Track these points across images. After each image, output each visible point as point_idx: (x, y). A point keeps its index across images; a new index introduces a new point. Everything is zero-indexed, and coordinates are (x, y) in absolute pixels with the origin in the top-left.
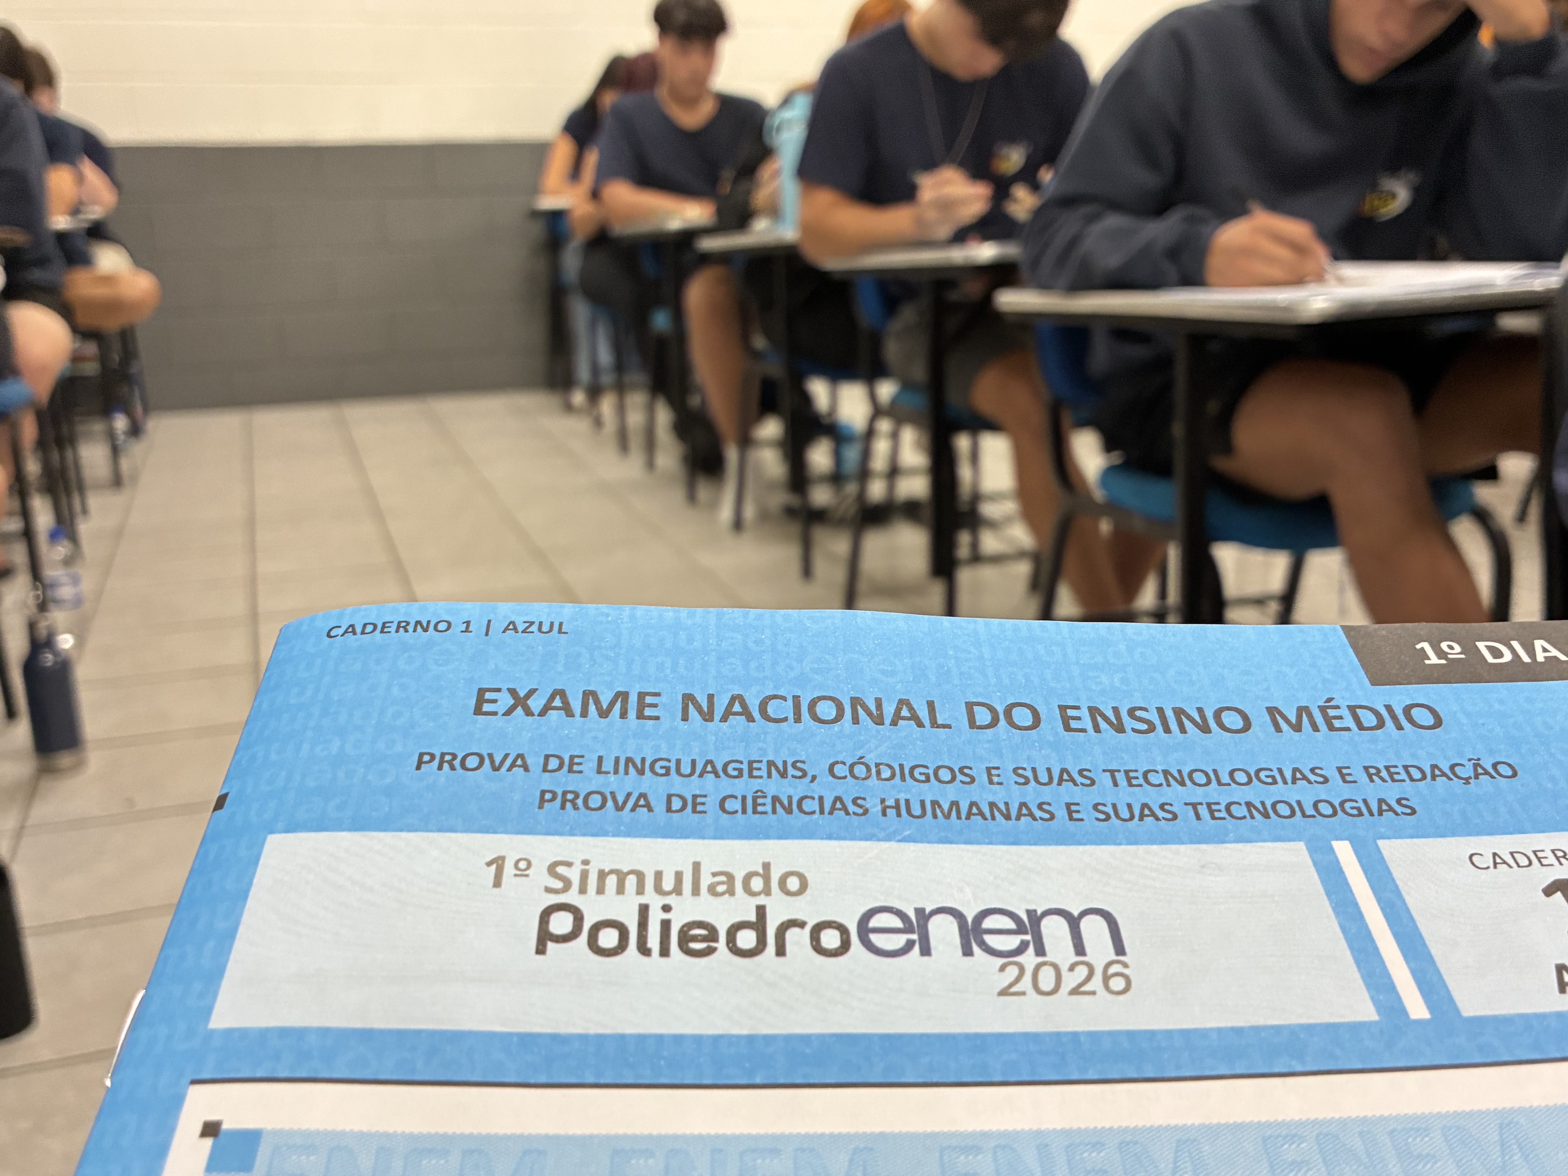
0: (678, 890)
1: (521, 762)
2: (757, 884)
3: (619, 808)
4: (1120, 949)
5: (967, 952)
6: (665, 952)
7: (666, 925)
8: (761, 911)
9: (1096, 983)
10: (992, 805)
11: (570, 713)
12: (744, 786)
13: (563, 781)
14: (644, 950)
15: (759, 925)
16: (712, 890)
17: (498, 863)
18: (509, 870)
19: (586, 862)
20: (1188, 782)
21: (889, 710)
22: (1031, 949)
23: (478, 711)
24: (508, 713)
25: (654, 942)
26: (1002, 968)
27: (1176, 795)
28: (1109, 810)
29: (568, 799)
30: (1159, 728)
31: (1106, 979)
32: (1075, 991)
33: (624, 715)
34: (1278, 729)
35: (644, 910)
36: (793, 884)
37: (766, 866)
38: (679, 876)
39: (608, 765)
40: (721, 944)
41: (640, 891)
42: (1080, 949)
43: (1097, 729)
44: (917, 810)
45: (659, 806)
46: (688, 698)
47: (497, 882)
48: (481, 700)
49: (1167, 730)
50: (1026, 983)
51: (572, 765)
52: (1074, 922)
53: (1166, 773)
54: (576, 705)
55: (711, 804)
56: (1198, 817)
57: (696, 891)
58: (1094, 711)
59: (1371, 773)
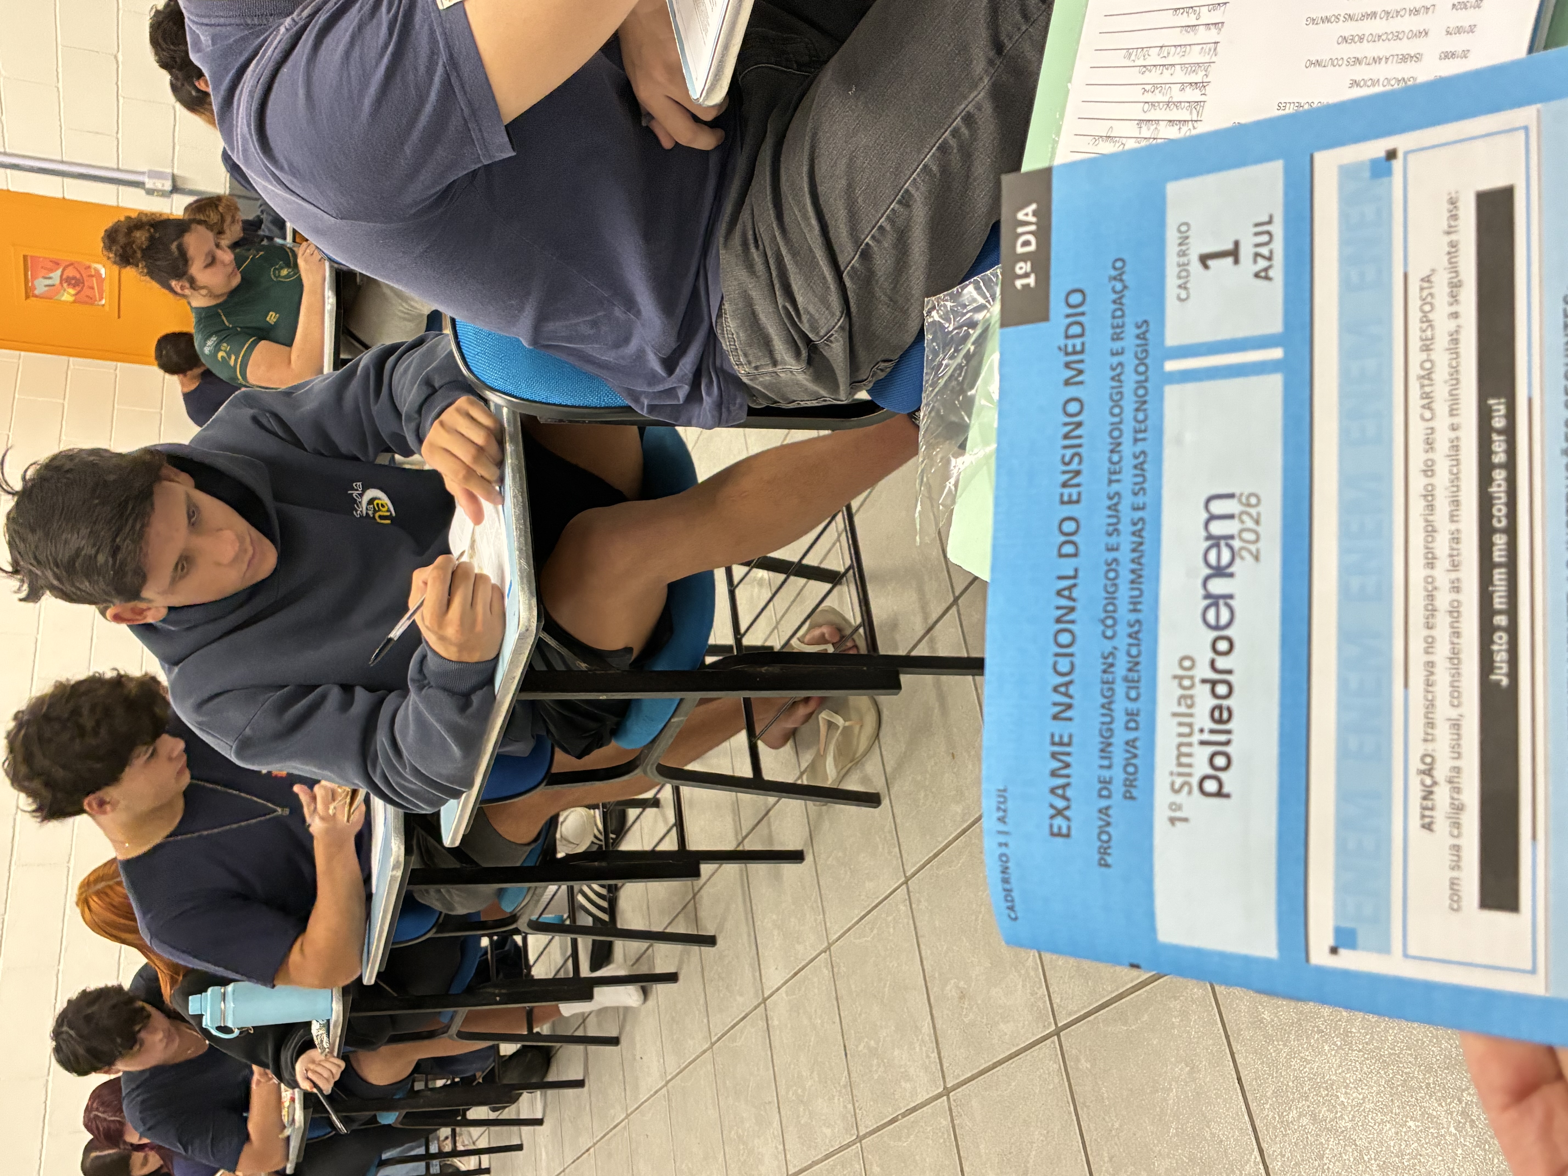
0: (1190, 725)
1: (1104, 811)
2: (1187, 683)
3: (1135, 756)
4: (1231, 496)
5: (1231, 575)
6: (1228, 732)
7: (1212, 731)
8: (1204, 681)
9: (1253, 511)
10: (1134, 550)
11: (1068, 785)
12: (1120, 688)
13: (1118, 788)
14: (1228, 743)
15: (1214, 683)
16: (1190, 706)
17: (1173, 820)
18: (1178, 814)
19: (1172, 774)
20: (1119, 440)
21: (1064, 602)
22: (1231, 542)
23: (1068, 836)
24: (1068, 819)
25: (1223, 738)
26: (1242, 558)
27: (1128, 448)
28: (1137, 487)
29: (1130, 784)
30: (1079, 450)
31: (1249, 505)
32: (1257, 522)
33: (1068, 754)
34: (1081, 383)
35: (1203, 743)
36: (1187, 663)
37: (1175, 677)
38: (1180, 724)
39: (1106, 763)
40: (1225, 703)
41: (1190, 745)
42: (1231, 517)
43: (1078, 485)
44: (1136, 593)
45: (1132, 735)
46: (1055, 717)
47: (1186, 820)
48: (1059, 835)
49: (1080, 446)
50: (1253, 548)
51: (1105, 783)
52: (1212, 518)
53: (1112, 451)
54: (1061, 781)
55: (1132, 706)
56: (1144, 439)
57: (1191, 715)
58: (1065, 485)
59: (1116, 338)
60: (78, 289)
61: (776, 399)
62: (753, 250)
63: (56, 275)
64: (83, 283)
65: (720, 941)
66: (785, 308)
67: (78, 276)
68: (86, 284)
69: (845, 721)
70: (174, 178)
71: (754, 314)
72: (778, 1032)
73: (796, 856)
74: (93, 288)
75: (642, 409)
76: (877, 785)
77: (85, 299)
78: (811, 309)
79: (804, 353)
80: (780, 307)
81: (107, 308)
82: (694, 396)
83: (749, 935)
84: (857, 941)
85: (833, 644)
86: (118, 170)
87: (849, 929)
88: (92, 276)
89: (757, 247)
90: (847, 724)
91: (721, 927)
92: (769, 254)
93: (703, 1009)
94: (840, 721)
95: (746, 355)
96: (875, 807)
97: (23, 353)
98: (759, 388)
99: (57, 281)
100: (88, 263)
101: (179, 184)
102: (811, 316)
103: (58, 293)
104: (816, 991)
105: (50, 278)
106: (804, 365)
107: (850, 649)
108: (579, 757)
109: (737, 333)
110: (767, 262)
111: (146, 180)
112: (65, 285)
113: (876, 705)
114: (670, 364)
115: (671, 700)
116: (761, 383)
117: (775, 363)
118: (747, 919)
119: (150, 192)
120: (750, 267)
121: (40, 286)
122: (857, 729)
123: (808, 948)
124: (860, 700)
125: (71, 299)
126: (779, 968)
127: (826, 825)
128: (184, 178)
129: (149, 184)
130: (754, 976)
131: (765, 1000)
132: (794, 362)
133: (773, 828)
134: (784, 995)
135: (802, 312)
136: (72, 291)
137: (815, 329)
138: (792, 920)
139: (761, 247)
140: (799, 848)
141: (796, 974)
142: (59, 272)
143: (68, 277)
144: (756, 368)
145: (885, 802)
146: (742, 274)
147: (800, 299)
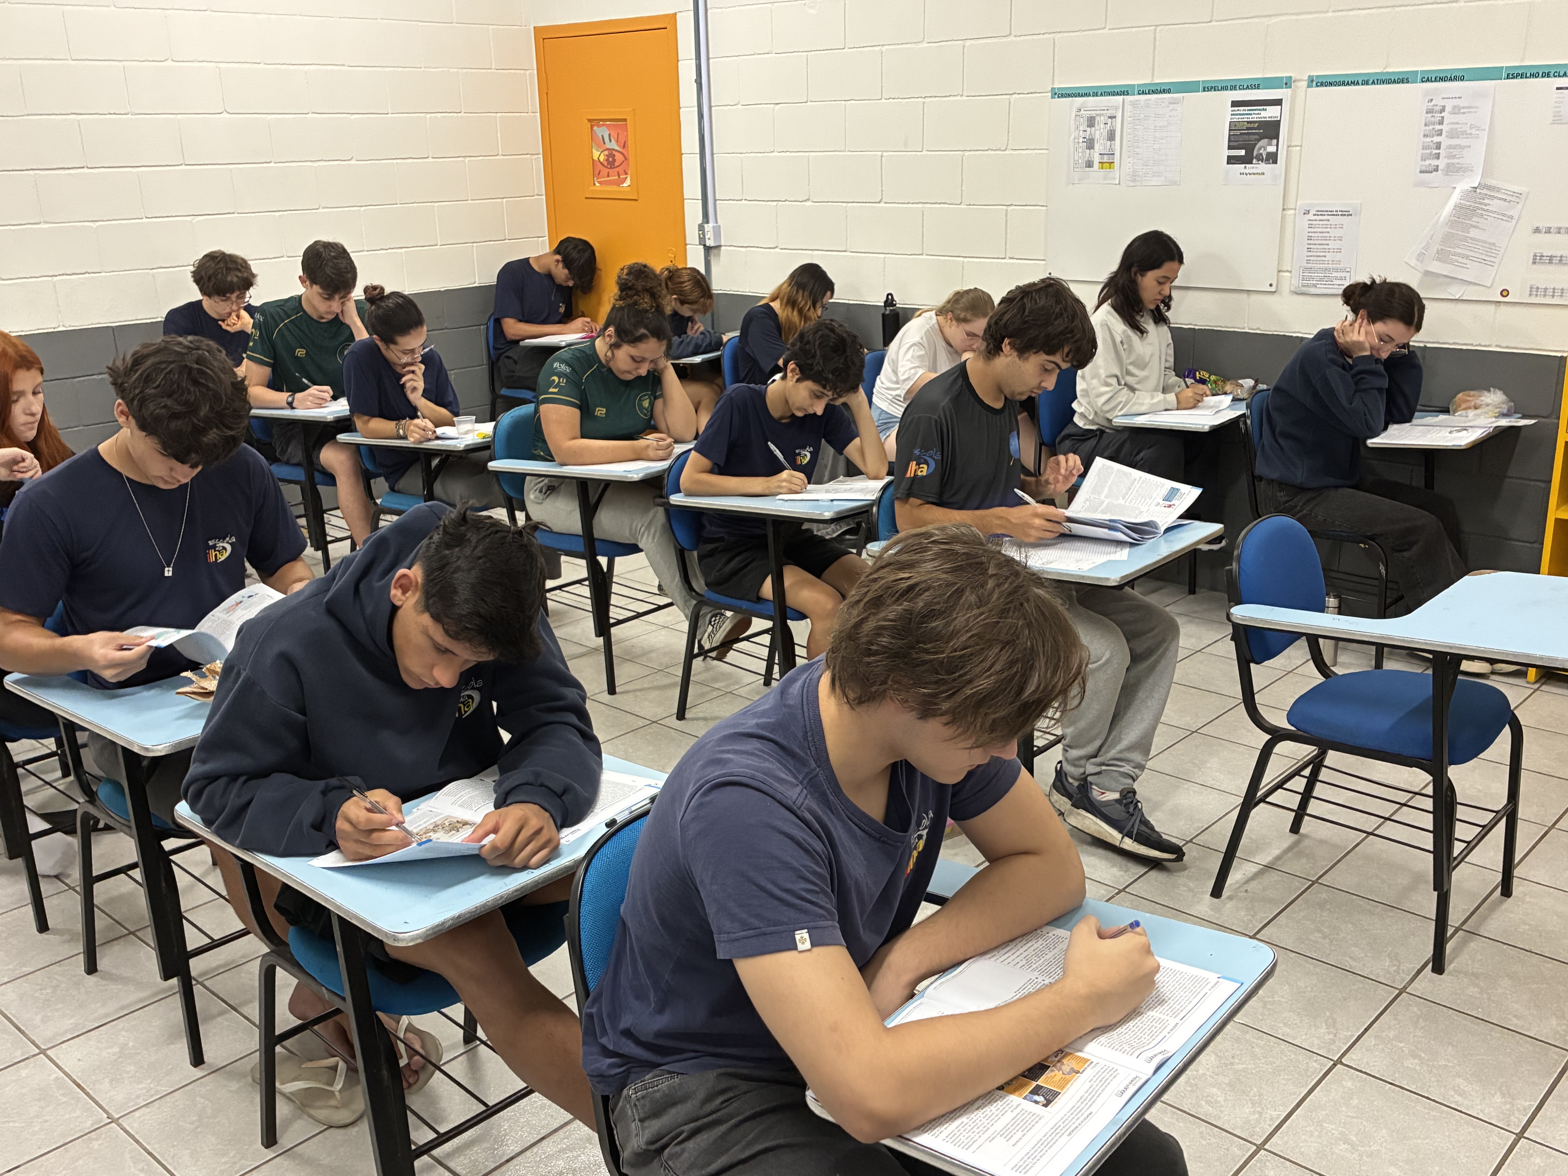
60: (606, 164)
61: (616, 1113)
62: (721, 1099)
63: (613, 145)
64: (611, 168)
65: (92, 979)
66: (682, 1132)
67: (616, 164)
68: (611, 171)
69: (340, 1091)
70: (719, 247)
71: (674, 1104)
72: (14, 1078)
73: (197, 1059)
74: (608, 176)
75: (588, 1007)
76: (285, 1140)
77: (597, 169)
78: (686, 1154)
79: (653, 1147)
80: (683, 1128)
81: (592, 188)
82: (607, 1052)
83: (107, 1015)
84: (127, 1156)
85: (408, 1064)
86: (715, 200)
87: (137, 1141)
88: (619, 176)
89: (723, 1102)
90: (337, 1094)
91: (109, 977)
92: (719, 1114)
93: (18, 973)
94: (338, 1086)
95: (643, 1097)
96: (262, 1144)
97: (538, 114)
98: (620, 1104)
99: (609, 145)
100: (629, 172)
101: (713, 252)
102: (680, 1155)
103: (599, 146)
104: (67, 1116)
105: (610, 141)
106: (644, 1147)
107: (407, 1081)
108: (277, 906)
109: (658, 1090)
110: (713, 1112)
111: (711, 225)
112: (606, 153)
113: (361, 1117)
114: (627, 1033)
115: (343, 990)
116: (623, 1108)
117: (642, 1120)
118: (122, 1008)
119: (701, 228)
120: (708, 1099)
121: (602, 132)
122: (333, 1102)
123: (108, 1095)
124: (360, 1102)
125: (596, 158)
126: (81, 1063)
127: (234, 1086)
128: (719, 255)
129: (708, 227)
130: (66, 1032)
131: (43, 1052)
132: (645, 1139)
133: (219, 1019)
134: (53, 1076)
135: (683, 1146)
136: (602, 158)
137: (672, 1156)
138: (132, 1068)
139: (724, 1105)
140: (206, 1059)
141: (79, 1086)
142: (617, 148)
143: (614, 156)
144: (635, 1105)
145: (269, 1154)
146: (701, 1094)
147: (690, 1144)
